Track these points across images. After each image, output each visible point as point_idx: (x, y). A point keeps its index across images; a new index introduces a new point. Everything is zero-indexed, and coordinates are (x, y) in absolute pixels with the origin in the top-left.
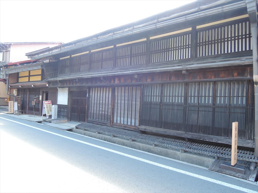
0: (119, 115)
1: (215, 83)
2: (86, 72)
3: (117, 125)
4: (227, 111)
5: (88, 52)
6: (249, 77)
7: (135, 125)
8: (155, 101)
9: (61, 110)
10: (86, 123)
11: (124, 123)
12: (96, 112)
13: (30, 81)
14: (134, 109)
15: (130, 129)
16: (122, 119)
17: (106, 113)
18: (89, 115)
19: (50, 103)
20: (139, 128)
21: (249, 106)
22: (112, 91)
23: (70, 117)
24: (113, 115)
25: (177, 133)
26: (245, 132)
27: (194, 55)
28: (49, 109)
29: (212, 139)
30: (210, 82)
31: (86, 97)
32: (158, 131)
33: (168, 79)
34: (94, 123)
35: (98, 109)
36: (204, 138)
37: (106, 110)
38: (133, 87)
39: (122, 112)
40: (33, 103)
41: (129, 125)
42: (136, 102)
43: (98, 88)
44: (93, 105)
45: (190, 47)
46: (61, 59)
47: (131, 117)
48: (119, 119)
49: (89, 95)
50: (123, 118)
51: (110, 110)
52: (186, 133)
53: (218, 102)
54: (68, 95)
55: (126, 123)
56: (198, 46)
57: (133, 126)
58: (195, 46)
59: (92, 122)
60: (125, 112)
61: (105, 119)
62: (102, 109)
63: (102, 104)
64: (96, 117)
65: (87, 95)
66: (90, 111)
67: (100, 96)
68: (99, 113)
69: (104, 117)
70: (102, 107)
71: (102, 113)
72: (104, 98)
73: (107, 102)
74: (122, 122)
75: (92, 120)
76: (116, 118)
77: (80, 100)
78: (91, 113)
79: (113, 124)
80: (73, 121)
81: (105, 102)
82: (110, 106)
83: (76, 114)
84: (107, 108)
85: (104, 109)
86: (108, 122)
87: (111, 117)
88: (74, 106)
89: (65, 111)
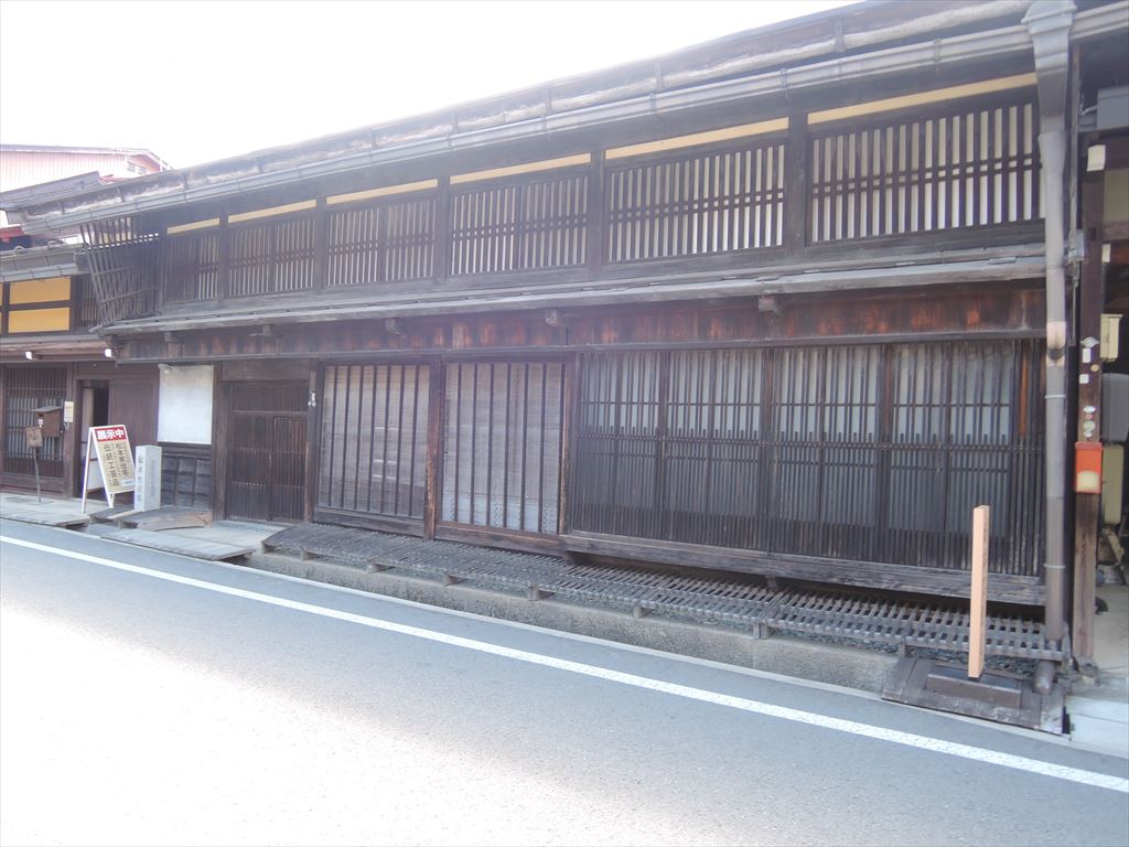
0: (465, 486)
1: (888, 350)
2: (302, 294)
3: (456, 533)
4: (937, 465)
5: (311, 204)
6: (1024, 327)
7: (540, 530)
8: (634, 424)
9: (178, 467)
10: (305, 526)
11: (492, 523)
12: (357, 477)
13: (10, 331)
14: (534, 458)
15: (517, 548)
16: (481, 504)
17: (405, 480)
18: (322, 487)
19: (123, 437)
20: (562, 543)
21: (1022, 443)
22: (432, 380)
23: (223, 500)
24: (439, 489)
25: (731, 560)
26: (1008, 543)
27: (798, 235)
28: (116, 462)
29: (878, 578)
30: (868, 346)
31: (306, 408)
32: (650, 554)
33: (696, 333)
34: (348, 524)
35: (365, 461)
36: (847, 573)
37: (406, 464)
38: (531, 365)
39: (482, 474)
40: (34, 438)
41: (515, 532)
42: (543, 429)
43: (365, 368)
44: (339, 445)
45: (780, 200)
46: (172, 230)
47: (520, 495)
48: (463, 505)
49: (320, 400)
50: (485, 502)
51: (421, 468)
52: (769, 557)
53: (902, 429)
54: (214, 399)
55: (500, 523)
56: (813, 196)
57: (532, 534)
58: (802, 194)
59: (337, 520)
60: (493, 472)
61: (400, 507)
62: (385, 463)
63: (386, 437)
64: (356, 496)
65: (311, 400)
66: (325, 470)
67: (376, 405)
68: (372, 480)
69: (395, 498)
70: (384, 452)
71: (386, 477)
72: (395, 414)
73: (407, 429)
74: (481, 519)
75: (336, 512)
76: (454, 502)
77: (275, 421)
78: (329, 479)
79: (439, 527)
80: (241, 516)
81: (398, 430)
82: (426, 447)
83: (253, 485)
84: (411, 457)
85: (393, 459)
86: (412, 517)
87: (430, 496)
88: (243, 451)
89: (197, 471)
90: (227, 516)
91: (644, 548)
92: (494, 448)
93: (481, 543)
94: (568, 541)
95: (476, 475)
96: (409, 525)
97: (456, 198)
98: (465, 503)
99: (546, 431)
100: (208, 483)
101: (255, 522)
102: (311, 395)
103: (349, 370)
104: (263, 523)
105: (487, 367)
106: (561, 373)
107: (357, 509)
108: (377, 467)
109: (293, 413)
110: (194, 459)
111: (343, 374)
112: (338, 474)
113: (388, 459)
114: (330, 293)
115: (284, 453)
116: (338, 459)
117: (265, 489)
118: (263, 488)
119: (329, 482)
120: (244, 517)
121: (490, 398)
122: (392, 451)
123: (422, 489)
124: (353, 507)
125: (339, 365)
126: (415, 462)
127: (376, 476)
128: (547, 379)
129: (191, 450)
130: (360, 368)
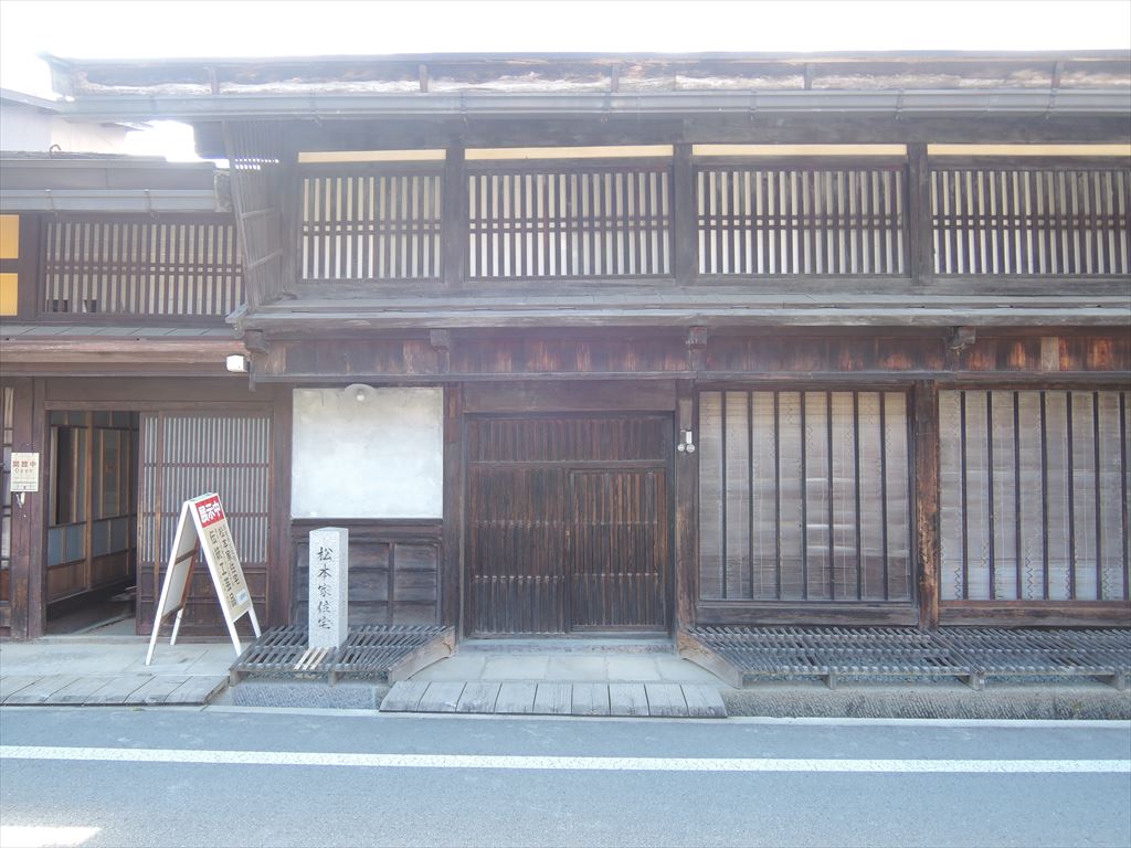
0: (978, 549)
3: (974, 615)
5: (655, 151)
7: (1099, 596)
11: (1025, 595)
12: (777, 551)
15: (1074, 622)
16: (1009, 572)
17: (872, 550)
18: (709, 571)
23: (462, 607)
31: (673, 453)
35: (792, 529)
37: (871, 527)
38: (1075, 394)
39: (1004, 532)
41: (1064, 603)
42: (1097, 472)
43: (781, 394)
44: (737, 507)
46: (312, 158)
48: (977, 578)
50: (1013, 569)
51: (898, 532)
54: (447, 444)
55: (1037, 593)
57: (1090, 604)
60: (1023, 530)
61: (865, 589)
62: (831, 528)
63: (830, 493)
64: (778, 579)
65: (685, 442)
66: (709, 545)
67: (807, 448)
68: (808, 554)
69: (855, 577)
70: (827, 513)
71: (836, 548)
72: (843, 459)
73: (869, 479)
74: (1007, 592)
75: (738, 606)
76: (960, 573)
77: (572, 476)
78: (721, 559)
79: (943, 609)
80: (500, 630)
81: (853, 481)
82: (905, 502)
83: (525, 577)
84: (880, 517)
85: (847, 522)
86: (890, 600)
87: (928, 569)
88: (499, 526)
89: (397, 565)
90: (468, 633)
92: (1023, 498)
93: (1018, 623)
95: (996, 536)
96: (891, 612)
97: (934, 174)
98: (978, 574)
99: (1101, 474)
100: (432, 582)
101: (540, 637)
102: (685, 434)
103: (750, 398)
104: (555, 636)
105: (1007, 396)
106: (1119, 404)
107: (785, 597)
108: (817, 535)
109: (616, 462)
110: (388, 544)
111: (737, 403)
112: (737, 549)
113: (837, 523)
114: (713, 284)
115: (594, 524)
116: (737, 528)
117: (555, 582)
118: (551, 581)
119: (721, 563)
120: (507, 631)
121: (1013, 436)
122: (844, 511)
123: (902, 561)
124: (774, 595)
125: (729, 390)
126: (888, 525)
127: (815, 547)
128: (1099, 410)
129: (382, 530)
130: (772, 394)
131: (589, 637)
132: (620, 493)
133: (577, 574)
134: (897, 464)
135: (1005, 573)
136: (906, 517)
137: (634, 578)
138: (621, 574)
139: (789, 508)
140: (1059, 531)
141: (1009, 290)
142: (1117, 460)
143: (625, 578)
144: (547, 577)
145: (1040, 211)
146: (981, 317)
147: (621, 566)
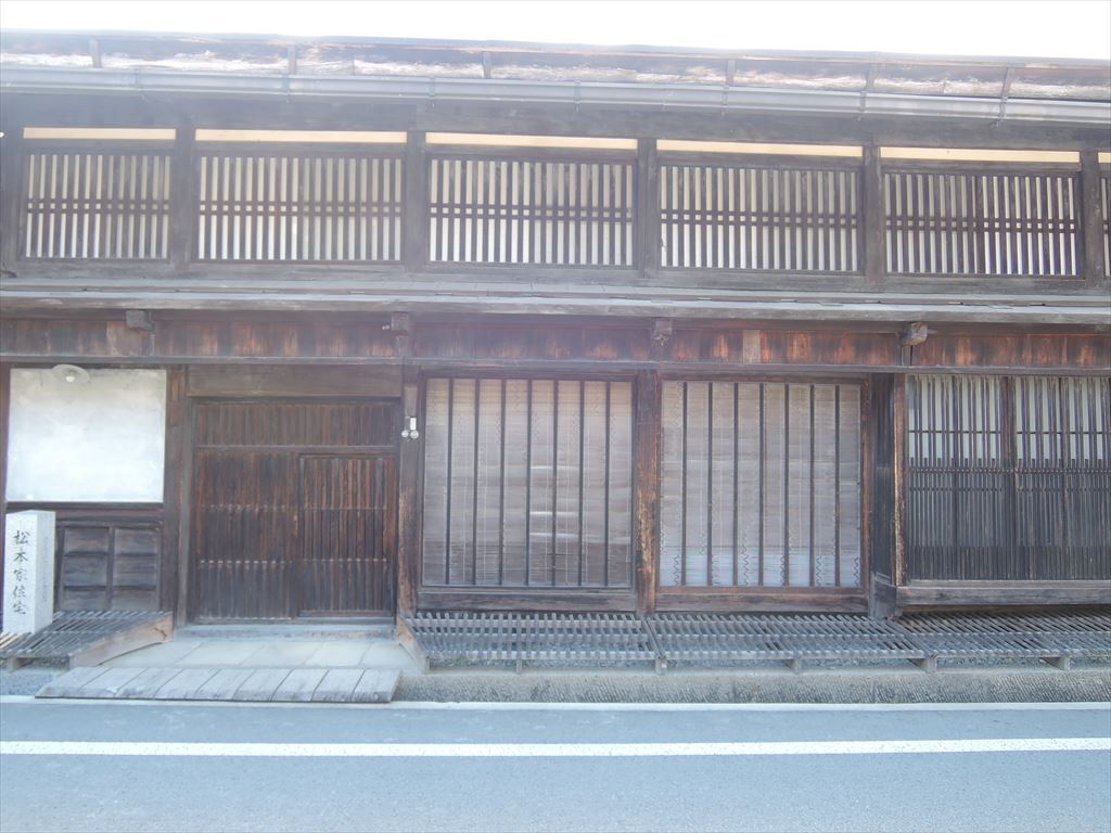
0: (697, 537)
3: (690, 600)
5: (393, 137)
7: (812, 582)
11: (741, 582)
15: (786, 608)
17: (594, 537)
31: (397, 439)
32: (1013, 596)
33: (1064, 359)
35: (515, 515)
37: (593, 514)
38: (792, 386)
39: (722, 521)
41: (777, 589)
42: (812, 462)
43: (511, 382)
45: (1072, 231)
47: (782, 543)
48: (695, 564)
50: (732, 555)
51: (620, 519)
55: (752, 580)
57: (802, 590)
59: (468, 604)
60: (740, 518)
61: (585, 575)
62: (554, 515)
63: (555, 480)
64: (501, 566)
65: (408, 428)
66: (433, 531)
67: (533, 435)
68: (530, 540)
69: (576, 563)
70: (551, 500)
71: (558, 535)
72: (568, 449)
73: (593, 468)
74: (724, 578)
75: (461, 592)
76: (679, 560)
77: (302, 460)
78: (445, 545)
79: (660, 595)
80: (225, 615)
81: (578, 469)
82: (629, 490)
83: (252, 563)
84: (603, 505)
85: (571, 510)
86: (610, 586)
87: (646, 556)
88: (226, 510)
89: (118, 549)
90: (191, 618)
91: (1003, 592)
92: (741, 487)
93: (732, 609)
94: (910, 594)
95: (714, 523)
96: (610, 598)
97: (664, 169)
98: (697, 561)
99: (816, 464)
100: (153, 567)
101: (264, 622)
102: (409, 421)
103: (477, 385)
104: (281, 622)
105: (728, 387)
106: (834, 397)
107: (506, 583)
108: (540, 522)
109: (344, 448)
110: (108, 528)
111: (464, 390)
112: (461, 536)
113: (560, 510)
114: (442, 272)
115: (324, 508)
116: (462, 514)
117: (282, 567)
118: (278, 567)
119: (445, 549)
120: (233, 616)
121: (732, 426)
122: (568, 498)
123: (623, 547)
124: (497, 581)
125: (458, 377)
126: (610, 512)
127: (538, 534)
128: (815, 403)
129: (102, 514)
130: (498, 382)
131: (315, 623)
132: (350, 479)
133: (305, 560)
134: (622, 452)
135: (723, 560)
136: (628, 505)
137: (363, 563)
138: (349, 560)
139: (514, 495)
140: (775, 518)
141: (731, 284)
142: (831, 451)
143: (354, 563)
144: (274, 562)
145: (765, 208)
146: (675, 309)
147: (350, 552)
